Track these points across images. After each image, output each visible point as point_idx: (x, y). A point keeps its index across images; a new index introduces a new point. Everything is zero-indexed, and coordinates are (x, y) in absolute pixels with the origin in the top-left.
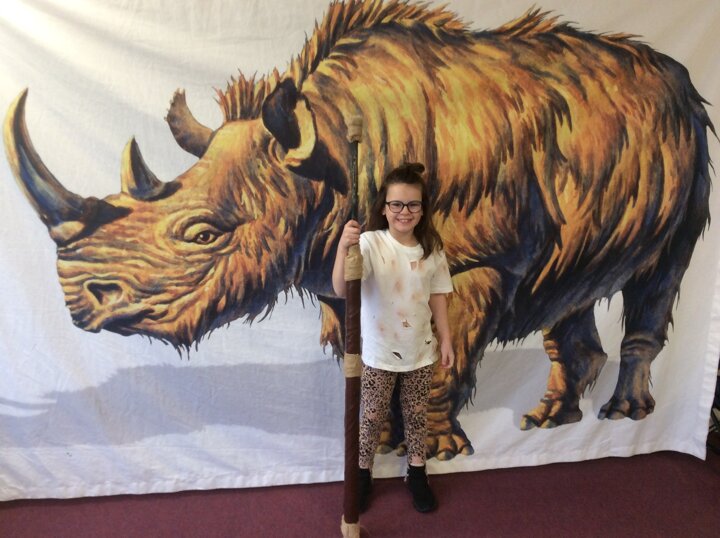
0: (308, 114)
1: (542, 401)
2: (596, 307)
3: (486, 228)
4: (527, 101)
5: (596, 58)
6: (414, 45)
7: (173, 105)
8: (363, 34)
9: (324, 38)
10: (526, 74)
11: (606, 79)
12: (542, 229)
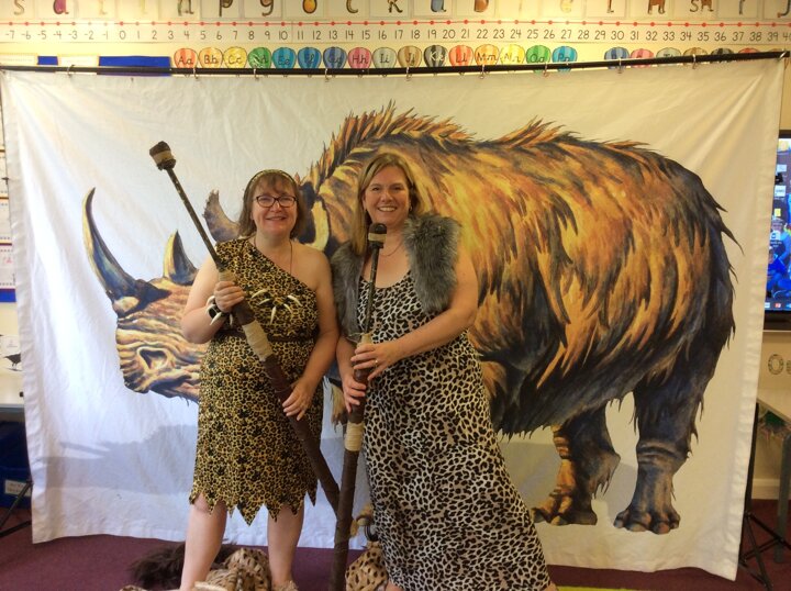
0: (323, 213)
1: (551, 495)
2: (608, 409)
3: (492, 324)
4: (530, 205)
5: (601, 164)
6: (421, 154)
7: (208, 203)
8: (375, 144)
9: (340, 147)
10: (529, 180)
11: (611, 186)
12: (547, 326)
